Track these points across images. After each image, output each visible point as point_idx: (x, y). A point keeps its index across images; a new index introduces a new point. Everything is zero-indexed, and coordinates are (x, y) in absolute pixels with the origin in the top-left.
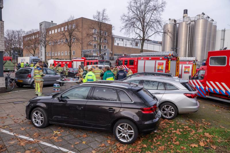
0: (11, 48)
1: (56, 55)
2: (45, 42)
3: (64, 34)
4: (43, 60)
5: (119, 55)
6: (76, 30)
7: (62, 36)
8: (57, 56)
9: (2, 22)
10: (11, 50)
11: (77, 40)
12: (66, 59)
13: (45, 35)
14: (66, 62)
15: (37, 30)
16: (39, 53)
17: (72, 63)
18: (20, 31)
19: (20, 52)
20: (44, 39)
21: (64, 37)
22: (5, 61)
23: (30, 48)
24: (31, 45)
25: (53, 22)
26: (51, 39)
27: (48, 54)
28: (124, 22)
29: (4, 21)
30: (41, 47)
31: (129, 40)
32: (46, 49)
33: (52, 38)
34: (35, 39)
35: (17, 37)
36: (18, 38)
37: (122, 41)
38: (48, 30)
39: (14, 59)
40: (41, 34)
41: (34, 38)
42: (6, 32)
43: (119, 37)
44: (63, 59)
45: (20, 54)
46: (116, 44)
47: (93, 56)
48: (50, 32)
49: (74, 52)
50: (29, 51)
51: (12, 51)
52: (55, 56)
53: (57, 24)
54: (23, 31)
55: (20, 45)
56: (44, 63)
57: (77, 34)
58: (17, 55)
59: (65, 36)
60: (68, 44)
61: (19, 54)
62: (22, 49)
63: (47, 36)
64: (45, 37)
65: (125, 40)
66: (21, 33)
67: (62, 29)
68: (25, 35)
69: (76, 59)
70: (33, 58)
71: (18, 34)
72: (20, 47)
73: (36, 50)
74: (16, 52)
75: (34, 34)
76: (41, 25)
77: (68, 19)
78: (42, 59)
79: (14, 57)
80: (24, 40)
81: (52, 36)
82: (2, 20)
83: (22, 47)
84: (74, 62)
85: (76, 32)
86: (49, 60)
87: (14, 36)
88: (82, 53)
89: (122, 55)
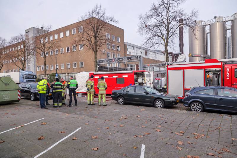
8: (54, 70)
12: (68, 74)
27: (38, 68)
31: (139, 49)
37: (134, 49)
43: (131, 45)
44: (63, 74)
46: (128, 53)
52: (50, 70)
73: (25, 63)
76: (27, 32)
89: (134, 65)
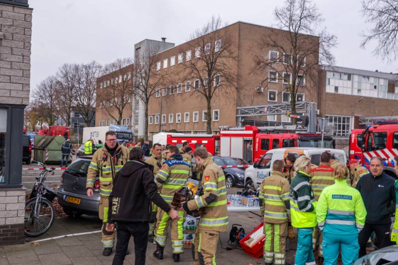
0: (70, 107)
1: (171, 121)
2: (146, 90)
3: (193, 66)
4: (141, 134)
5: (340, 118)
6: (226, 53)
7: (188, 70)
8: (174, 123)
9: (28, 12)
10: (70, 112)
11: (227, 79)
12: (196, 132)
13: (146, 73)
14: (199, 139)
15: (129, 61)
16: (131, 117)
17: (216, 142)
18: (92, 66)
19: (89, 116)
20: (144, 81)
21: (193, 74)
22: (52, 137)
23: (111, 105)
24: (114, 97)
25: (166, 41)
26: (161, 81)
27: (151, 118)
28: (373, 19)
29: (32, 9)
30: (137, 103)
31: (368, 77)
32: (149, 107)
33: (162, 77)
34: (123, 82)
35: (83, 79)
36: (87, 83)
37: (349, 79)
38: (154, 60)
39: (75, 131)
40: (139, 70)
41: (120, 81)
42: (62, 70)
43: (340, 70)
44: (188, 132)
45: (89, 119)
46: (330, 89)
47: (266, 124)
48: (159, 64)
49: (216, 113)
50: (108, 111)
51: (72, 114)
52: (167, 124)
53: (176, 45)
54: (98, 65)
55: (89, 99)
56: (142, 141)
57: (227, 63)
58: (82, 122)
59: (195, 71)
60: (205, 90)
61: (86, 119)
62: (94, 108)
63: (151, 74)
64: (147, 77)
65: (356, 78)
66: (94, 71)
67: (189, 54)
68: (100, 75)
69: (228, 130)
70: (116, 130)
71: (86, 73)
72: (89, 105)
73: (123, 110)
74: (81, 116)
75: (123, 71)
76: (137, 49)
77: (206, 26)
78: (137, 131)
79: (75, 127)
80: (98, 87)
81: (165, 73)
82: (28, 6)
83: (93, 103)
84: (222, 139)
85: (224, 60)
86: (153, 133)
87: (77, 77)
88: (237, 114)
89: (348, 119)
